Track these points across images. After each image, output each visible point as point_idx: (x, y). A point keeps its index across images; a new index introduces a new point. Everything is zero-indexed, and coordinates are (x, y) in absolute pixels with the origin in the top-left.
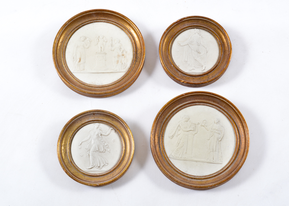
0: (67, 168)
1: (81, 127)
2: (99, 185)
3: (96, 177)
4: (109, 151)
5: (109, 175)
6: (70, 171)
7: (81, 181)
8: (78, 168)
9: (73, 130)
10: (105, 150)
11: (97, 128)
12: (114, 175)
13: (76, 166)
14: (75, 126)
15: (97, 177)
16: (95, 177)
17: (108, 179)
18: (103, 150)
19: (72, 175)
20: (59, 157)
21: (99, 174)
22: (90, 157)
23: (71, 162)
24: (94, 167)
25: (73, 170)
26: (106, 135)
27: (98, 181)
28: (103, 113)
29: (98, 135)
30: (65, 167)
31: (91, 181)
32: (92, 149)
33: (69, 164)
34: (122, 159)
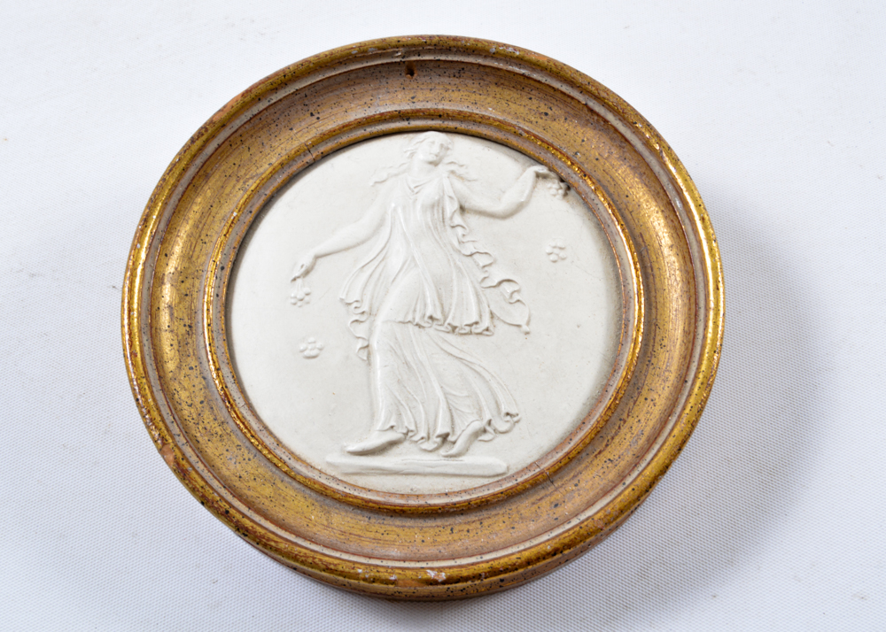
0: (194, 442)
1: (315, 154)
2: (443, 576)
3: (420, 523)
4: (522, 322)
5: (524, 506)
6: (210, 466)
7: (300, 541)
8: (279, 443)
9: (253, 172)
10: (492, 315)
11: (435, 164)
12: (567, 508)
13: (266, 428)
14: (267, 150)
15: (430, 523)
16: (409, 522)
17: (516, 534)
18: (474, 318)
19: (223, 492)
20: (133, 354)
21: (440, 495)
22: (378, 360)
23: (226, 397)
24: (406, 444)
25: (234, 462)
26: (499, 208)
27: (432, 550)
28: (480, 61)
29: (437, 206)
30: (175, 429)
31: (381, 551)
32: (391, 307)
33: (207, 414)
34: (627, 381)
